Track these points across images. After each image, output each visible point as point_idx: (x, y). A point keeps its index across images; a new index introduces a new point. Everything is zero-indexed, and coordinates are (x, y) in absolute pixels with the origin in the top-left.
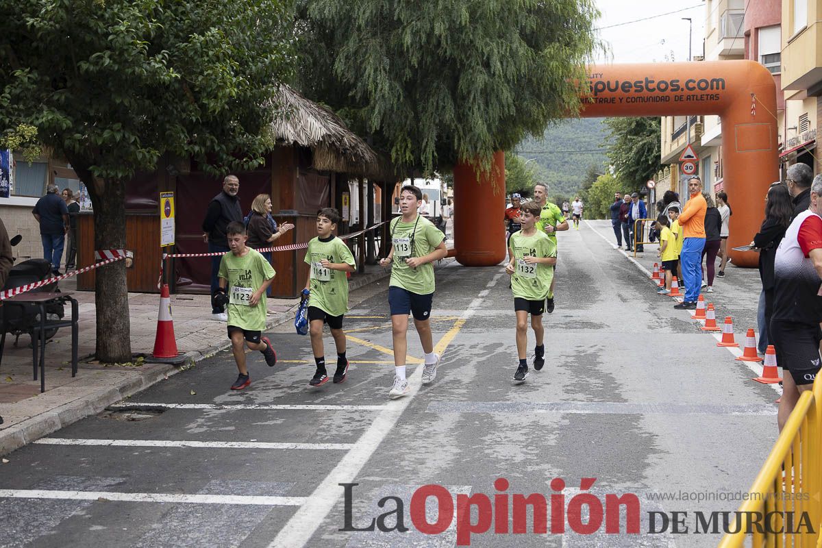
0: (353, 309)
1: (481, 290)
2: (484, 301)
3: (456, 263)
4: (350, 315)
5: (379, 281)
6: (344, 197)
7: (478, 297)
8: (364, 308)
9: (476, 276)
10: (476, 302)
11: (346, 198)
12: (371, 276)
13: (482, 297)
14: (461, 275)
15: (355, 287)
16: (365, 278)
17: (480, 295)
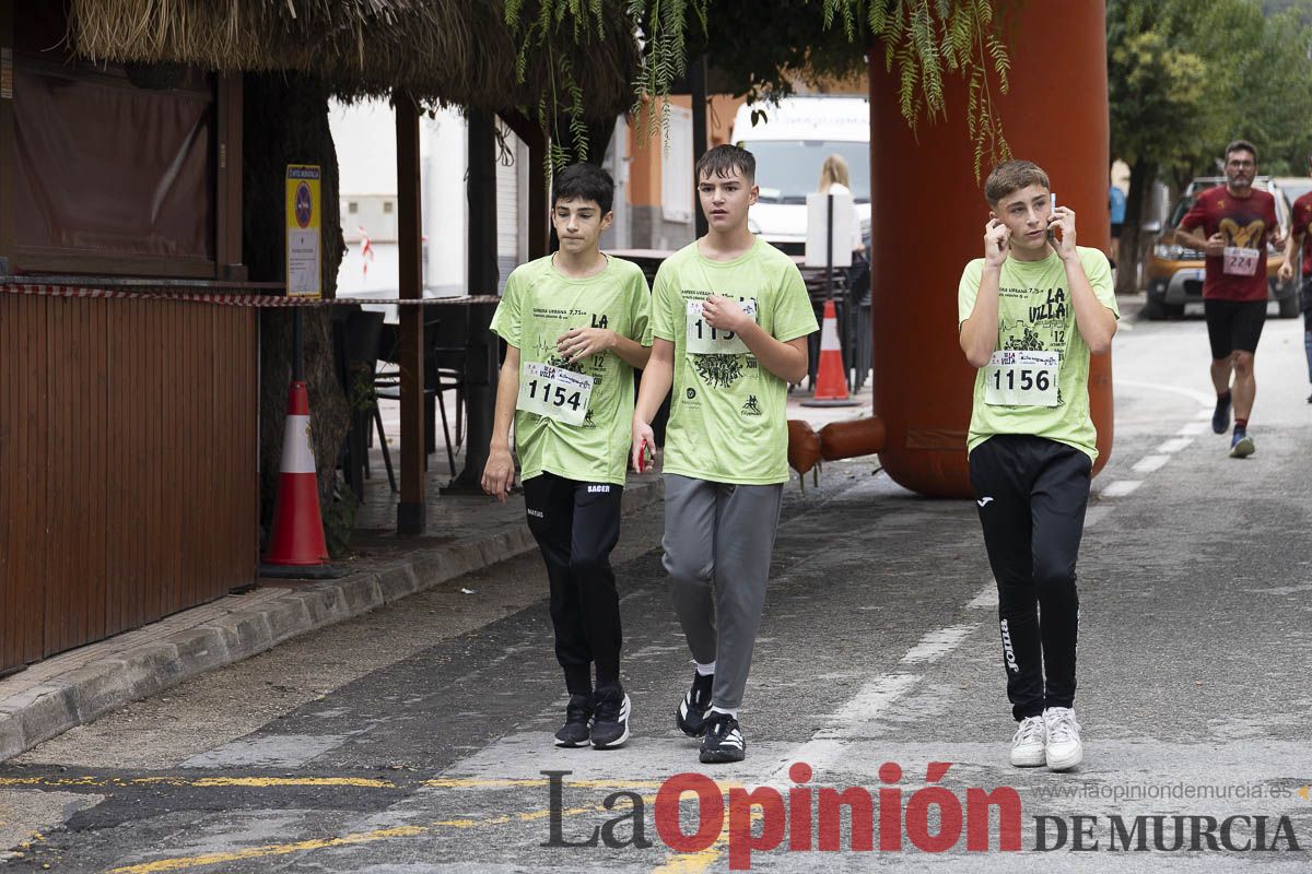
0: (266, 731)
1: (931, 626)
2: (916, 691)
3: (885, 483)
4: (229, 770)
5: (468, 578)
6: (292, 187)
7: (894, 668)
8: (318, 729)
9: (942, 551)
10: (876, 696)
11: (303, 194)
12: (439, 555)
13: (920, 667)
14: (880, 542)
15: (340, 611)
16: (408, 566)
17: (913, 655)
